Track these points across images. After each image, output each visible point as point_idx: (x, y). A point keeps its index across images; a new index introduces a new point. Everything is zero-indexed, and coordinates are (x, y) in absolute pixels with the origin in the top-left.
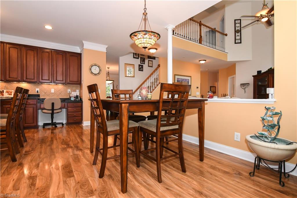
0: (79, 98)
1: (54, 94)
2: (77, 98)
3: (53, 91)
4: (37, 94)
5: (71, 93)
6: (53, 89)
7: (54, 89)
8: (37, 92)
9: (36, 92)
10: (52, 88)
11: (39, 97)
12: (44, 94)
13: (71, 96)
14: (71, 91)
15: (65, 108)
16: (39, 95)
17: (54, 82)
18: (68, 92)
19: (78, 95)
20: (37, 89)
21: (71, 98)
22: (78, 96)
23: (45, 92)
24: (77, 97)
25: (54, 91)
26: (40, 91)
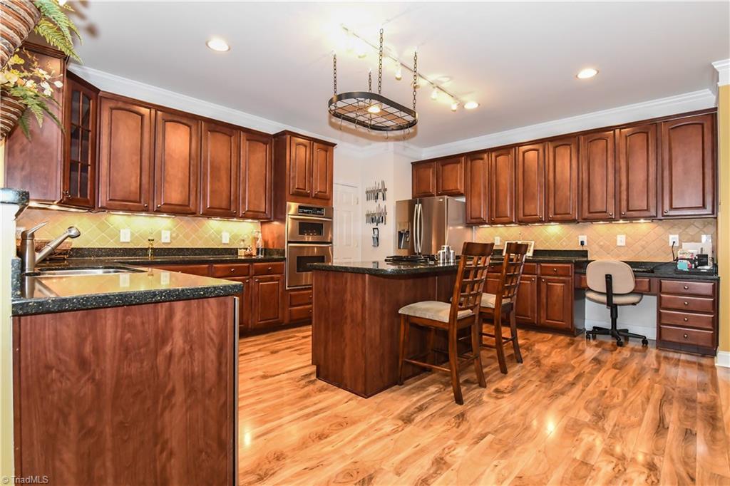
0: (710, 262)
1: (626, 248)
2: (700, 265)
3: (621, 240)
4: (581, 249)
5: (680, 246)
6: (624, 236)
7: (627, 234)
8: (582, 243)
9: (580, 244)
10: (620, 233)
11: (587, 256)
12: (597, 248)
13: (679, 256)
14: (680, 240)
15: (652, 292)
16: (587, 251)
17: (621, 218)
18: (671, 244)
19: (708, 251)
20: (582, 238)
21: (676, 264)
22: (706, 256)
23: (602, 243)
24: (702, 259)
25: (626, 242)
26: (587, 241)
